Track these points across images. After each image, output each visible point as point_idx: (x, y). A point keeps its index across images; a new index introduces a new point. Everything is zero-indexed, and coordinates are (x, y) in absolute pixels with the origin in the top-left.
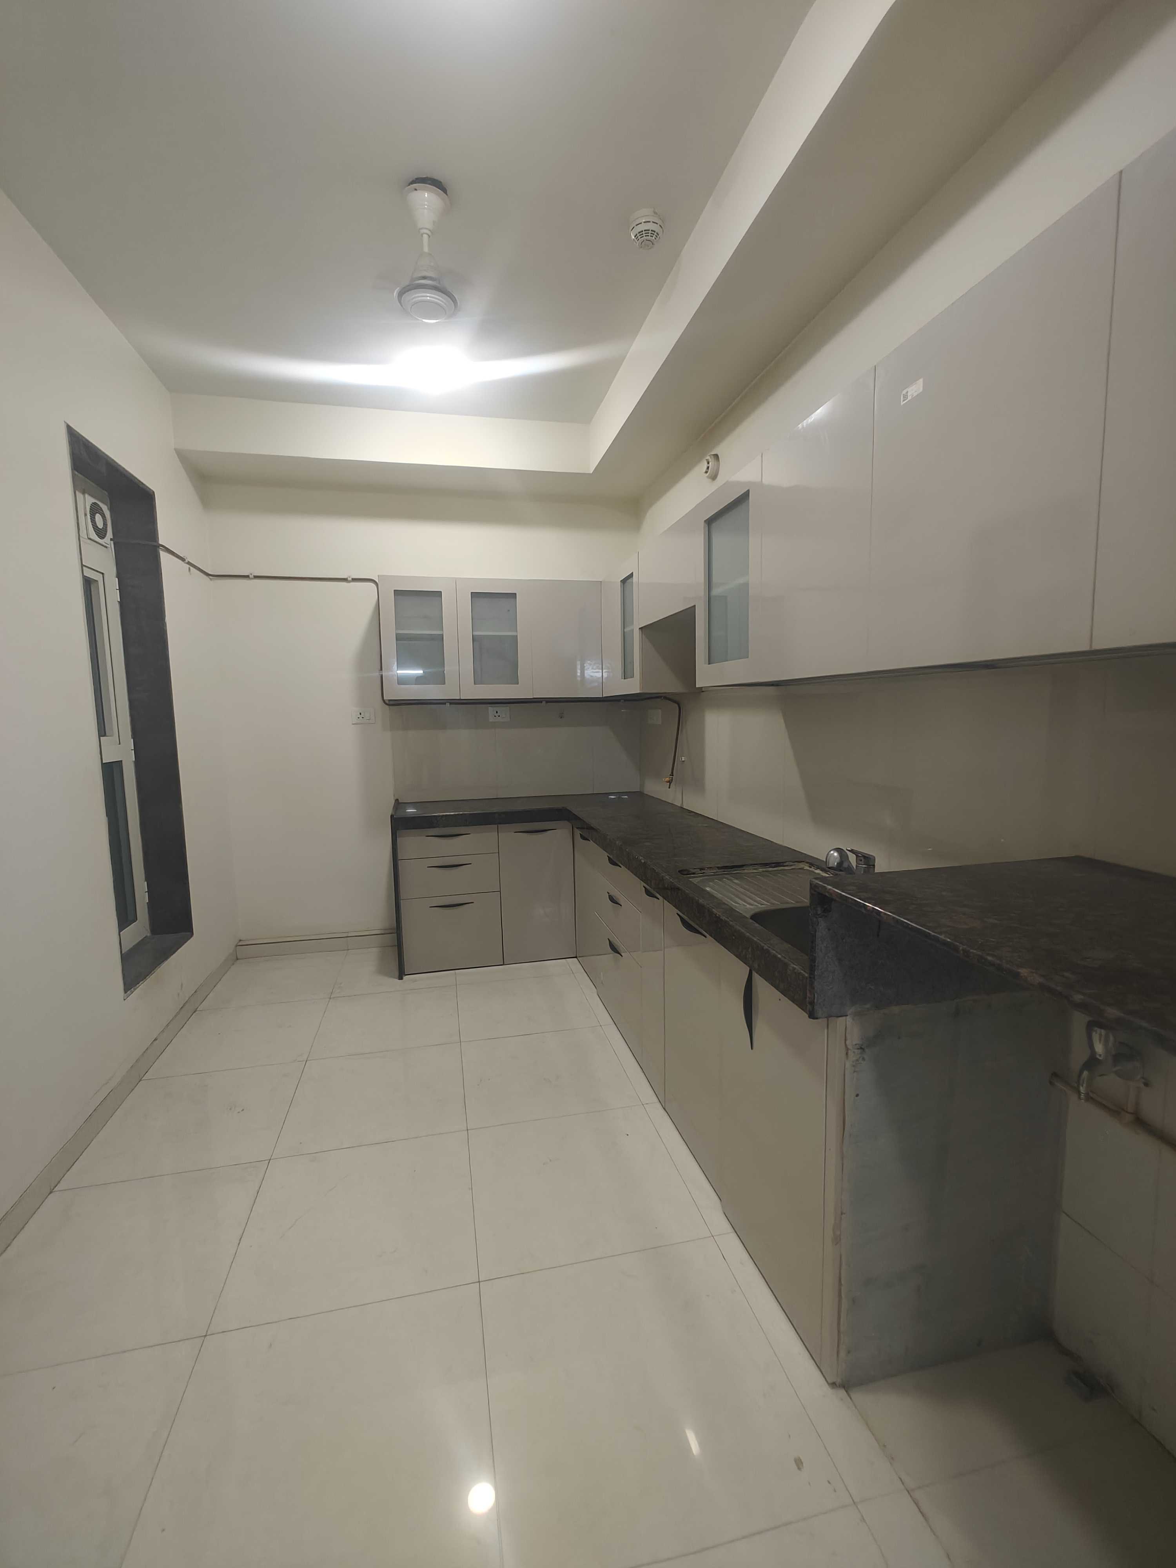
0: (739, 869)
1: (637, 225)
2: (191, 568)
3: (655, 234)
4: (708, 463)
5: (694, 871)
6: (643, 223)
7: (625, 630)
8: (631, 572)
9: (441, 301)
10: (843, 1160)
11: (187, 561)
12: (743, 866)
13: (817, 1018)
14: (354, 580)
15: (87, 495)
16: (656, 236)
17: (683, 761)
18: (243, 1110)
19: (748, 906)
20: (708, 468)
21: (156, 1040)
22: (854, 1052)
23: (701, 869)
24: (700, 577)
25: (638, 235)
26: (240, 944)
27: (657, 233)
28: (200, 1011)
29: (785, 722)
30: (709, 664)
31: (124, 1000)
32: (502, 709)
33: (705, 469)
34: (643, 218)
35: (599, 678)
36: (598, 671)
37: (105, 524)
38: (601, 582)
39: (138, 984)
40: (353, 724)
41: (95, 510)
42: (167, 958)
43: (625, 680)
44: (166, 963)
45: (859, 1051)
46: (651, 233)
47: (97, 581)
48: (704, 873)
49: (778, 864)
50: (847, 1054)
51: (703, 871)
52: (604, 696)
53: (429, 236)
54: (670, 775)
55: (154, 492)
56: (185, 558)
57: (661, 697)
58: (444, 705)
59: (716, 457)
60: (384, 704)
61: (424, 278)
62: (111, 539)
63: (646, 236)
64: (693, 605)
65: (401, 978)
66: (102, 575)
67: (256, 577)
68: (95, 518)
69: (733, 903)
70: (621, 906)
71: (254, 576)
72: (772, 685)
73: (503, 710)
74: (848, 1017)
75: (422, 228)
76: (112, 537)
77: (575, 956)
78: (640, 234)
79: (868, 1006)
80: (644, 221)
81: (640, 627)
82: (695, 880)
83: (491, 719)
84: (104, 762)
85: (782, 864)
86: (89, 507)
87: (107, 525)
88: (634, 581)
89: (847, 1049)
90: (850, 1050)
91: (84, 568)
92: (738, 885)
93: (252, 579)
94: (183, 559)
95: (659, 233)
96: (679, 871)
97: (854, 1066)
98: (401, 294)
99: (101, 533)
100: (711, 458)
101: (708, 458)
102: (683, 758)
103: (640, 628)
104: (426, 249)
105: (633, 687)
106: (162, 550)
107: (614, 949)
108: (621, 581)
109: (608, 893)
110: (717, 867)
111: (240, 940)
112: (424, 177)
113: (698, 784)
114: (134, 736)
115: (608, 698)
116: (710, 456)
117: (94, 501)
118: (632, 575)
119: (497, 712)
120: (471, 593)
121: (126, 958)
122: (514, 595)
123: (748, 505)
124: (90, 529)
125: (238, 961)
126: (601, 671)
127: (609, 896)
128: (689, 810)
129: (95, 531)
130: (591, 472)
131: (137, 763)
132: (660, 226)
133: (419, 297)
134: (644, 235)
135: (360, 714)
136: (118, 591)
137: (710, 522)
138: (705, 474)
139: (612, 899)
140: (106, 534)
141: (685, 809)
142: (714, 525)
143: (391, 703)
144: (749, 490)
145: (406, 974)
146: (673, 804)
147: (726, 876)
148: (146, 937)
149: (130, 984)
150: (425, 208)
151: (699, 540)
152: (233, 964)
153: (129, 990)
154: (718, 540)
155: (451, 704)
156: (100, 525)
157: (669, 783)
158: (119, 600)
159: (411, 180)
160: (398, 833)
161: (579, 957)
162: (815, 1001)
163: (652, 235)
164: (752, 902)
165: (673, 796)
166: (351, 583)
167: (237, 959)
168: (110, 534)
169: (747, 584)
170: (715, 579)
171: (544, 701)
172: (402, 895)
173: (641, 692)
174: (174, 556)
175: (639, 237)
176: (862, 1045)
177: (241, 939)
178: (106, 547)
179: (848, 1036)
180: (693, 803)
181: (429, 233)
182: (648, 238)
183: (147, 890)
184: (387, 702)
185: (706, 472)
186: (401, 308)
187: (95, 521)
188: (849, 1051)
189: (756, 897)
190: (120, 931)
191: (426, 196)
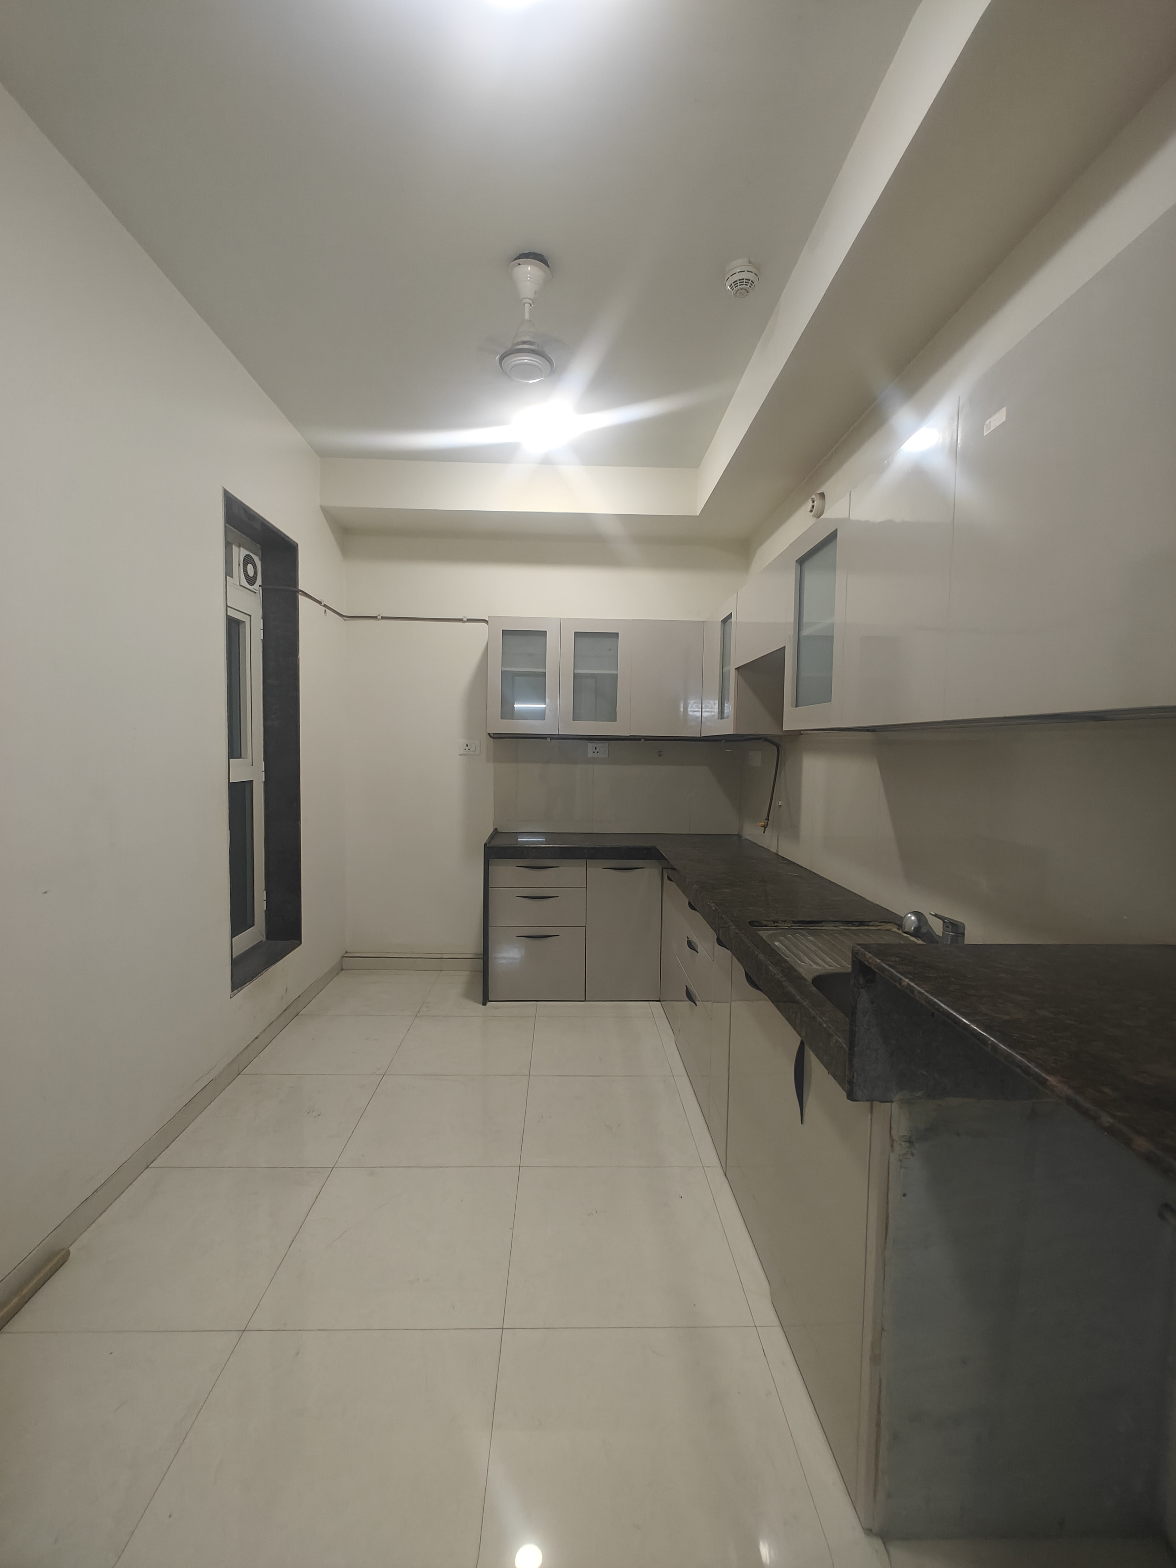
0: (817, 925)
1: (731, 276)
2: (327, 610)
3: (750, 282)
4: (813, 502)
5: (766, 923)
6: (737, 273)
7: (724, 670)
8: (730, 613)
9: (537, 362)
10: (885, 1267)
11: (323, 604)
12: (823, 921)
13: (856, 1101)
14: (469, 620)
15: (241, 549)
16: (751, 284)
17: (781, 806)
18: (319, 1115)
19: (815, 966)
20: (813, 507)
21: (257, 1038)
22: (901, 1144)
23: (774, 922)
24: (790, 617)
25: (733, 285)
26: (346, 956)
27: (752, 281)
28: (301, 1015)
29: (880, 769)
30: (796, 707)
31: (231, 998)
32: (600, 745)
33: (810, 508)
34: (738, 268)
35: (698, 717)
36: (696, 710)
37: (255, 573)
38: (704, 622)
39: (245, 984)
40: (460, 755)
41: (248, 560)
42: (274, 963)
43: (722, 720)
44: (273, 967)
45: (907, 1144)
46: (746, 282)
47: (244, 622)
48: (777, 926)
49: (861, 923)
50: (892, 1146)
51: (776, 924)
52: (702, 735)
53: (531, 305)
54: (766, 820)
55: (297, 545)
56: (322, 601)
57: (761, 738)
58: (545, 740)
59: (822, 495)
60: (490, 738)
61: (524, 343)
62: (260, 586)
63: (740, 285)
64: (782, 646)
65: (484, 1004)
66: (249, 617)
67: (383, 618)
68: (247, 568)
69: (799, 962)
70: (697, 952)
71: (382, 617)
72: (868, 731)
73: (602, 746)
74: (894, 1104)
75: (524, 299)
76: (261, 584)
77: (659, 1000)
78: (734, 284)
79: (919, 1094)
80: (739, 271)
81: (736, 667)
82: (764, 934)
83: (590, 755)
84: (231, 782)
85: (866, 923)
86: (243, 559)
87: (257, 573)
88: (732, 621)
89: (892, 1140)
90: (896, 1141)
91: (228, 609)
92: (811, 941)
93: (379, 619)
94: (319, 602)
95: (753, 281)
96: (749, 923)
97: (900, 1161)
98: (502, 358)
99: (251, 581)
100: (816, 497)
101: (813, 496)
102: (779, 802)
103: (736, 669)
104: (527, 317)
105: (727, 728)
106: (301, 595)
107: (690, 996)
108: (722, 621)
109: (688, 938)
110: (793, 921)
111: (346, 952)
112: (527, 252)
113: (793, 830)
114: (265, 759)
115: (707, 738)
116: (816, 495)
117: (248, 553)
118: (730, 616)
119: (596, 748)
120: (575, 632)
121: (236, 963)
122: (616, 635)
123: (836, 544)
124: (241, 577)
125: (344, 971)
126: (700, 710)
127: (688, 941)
128: (783, 857)
129: (246, 579)
130: (698, 515)
131: (266, 783)
132: (755, 274)
133: (516, 361)
134: (739, 284)
135: (467, 745)
136: (262, 631)
137: (802, 562)
138: (810, 513)
139: (690, 945)
140: (255, 581)
141: (780, 856)
142: (807, 565)
143: (496, 736)
144: (837, 530)
145: (490, 1000)
146: (768, 850)
147: (801, 931)
148: (261, 941)
149: (237, 984)
150: (529, 277)
151: (790, 579)
152: (338, 974)
153: (236, 989)
154: (810, 579)
155: (552, 738)
156: (251, 573)
157: (763, 828)
158: (262, 639)
159: (516, 257)
160: (491, 861)
161: (663, 1001)
162: (855, 1081)
163: (746, 283)
164: (820, 961)
165: (769, 841)
166: (467, 623)
167: (342, 970)
168: (259, 581)
169: (833, 624)
170: (806, 619)
171: (643, 738)
172: (491, 922)
173: (735, 733)
174: (312, 599)
175: (734, 287)
176: (910, 1137)
177: (348, 951)
178: (255, 593)
179: (893, 1125)
180: (788, 850)
181: (531, 302)
182: (744, 286)
183: (265, 899)
184: (492, 735)
185: (811, 511)
186: (501, 369)
187: (246, 570)
188: (895, 1144)
189: (827, 957)
190: (232, 937)
191: (529, 269)
